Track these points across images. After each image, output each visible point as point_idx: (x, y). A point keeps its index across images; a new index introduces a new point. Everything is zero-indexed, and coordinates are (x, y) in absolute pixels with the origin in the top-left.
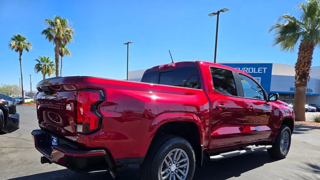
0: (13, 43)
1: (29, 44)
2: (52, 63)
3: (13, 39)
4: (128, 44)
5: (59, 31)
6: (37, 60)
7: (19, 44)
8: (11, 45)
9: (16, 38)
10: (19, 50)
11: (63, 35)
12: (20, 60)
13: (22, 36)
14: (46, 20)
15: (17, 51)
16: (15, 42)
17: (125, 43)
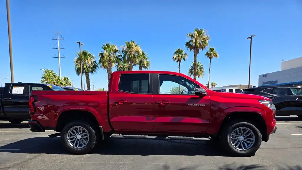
0: (175, 56)
1: (185, 54)
2: (201, 67)
3: (175, 53)
4: (251, 38)
5: (196, 41)
6: (190, 66)
7: (178, 56)
8: (174, 57)
9: (177, 52)
10: (179, 61)
11: (199, 43)
12: (179, 68)
13: (181, 49)
14: (188, 35)
15: (177, 61)
16: (176, 55)
17: (249, 38)
